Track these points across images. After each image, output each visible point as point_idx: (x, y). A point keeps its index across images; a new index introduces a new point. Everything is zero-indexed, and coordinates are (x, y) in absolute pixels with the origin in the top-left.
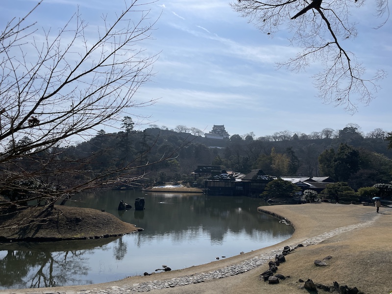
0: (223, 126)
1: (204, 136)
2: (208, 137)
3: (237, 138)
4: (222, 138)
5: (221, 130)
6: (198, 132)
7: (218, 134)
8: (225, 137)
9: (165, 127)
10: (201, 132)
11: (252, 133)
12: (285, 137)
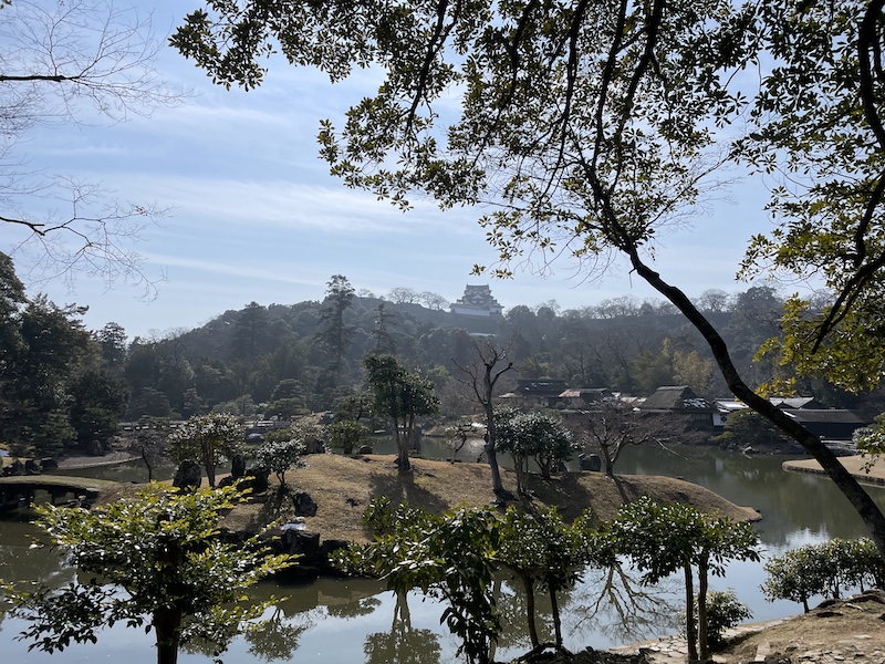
0: (487, 287)
1: (448, 310)
2: (458, 311)
3: (520, 313)
4: (487, 314)
5: (483, 295)
6: (436, 301)
7: (478, 304)
8: (493, 310)
10: (444, 301)
11: (554, 301)
12: (623, 309)
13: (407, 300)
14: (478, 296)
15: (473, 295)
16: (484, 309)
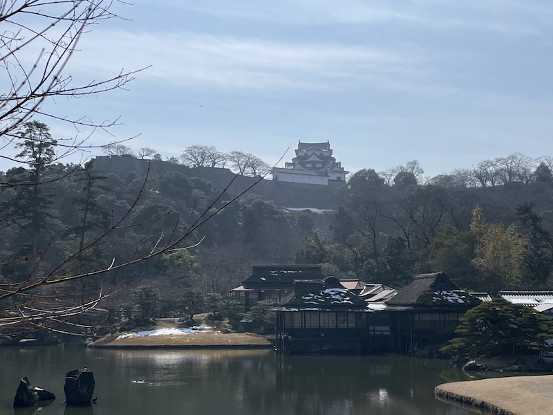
0: (327, 144)
1: (269, 177)
2: (282, 178)
3: (368, 180)
5: (321, 157)
6: (252, 166)
7: (314, 168)
8: (333, 177)
9: (150, 152)
10: (260, 163)
12: (511, 173)
14: (314, 158)
15: (306, 157)
16: (320, 175)
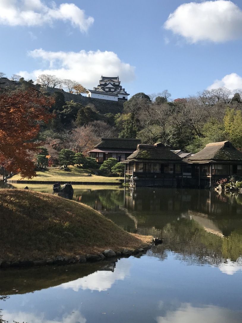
0: (118, 78)
4: (115, 99)
5: (114, 85)
6: (76, 88)
7: (110, 91)
8: (121, 96)
9: (18, 77)
10: (81, 87)
11: (167, 91)
13: (51, 86)
14: (110, 86)
15: (106, 85)
16: (111, 95)
